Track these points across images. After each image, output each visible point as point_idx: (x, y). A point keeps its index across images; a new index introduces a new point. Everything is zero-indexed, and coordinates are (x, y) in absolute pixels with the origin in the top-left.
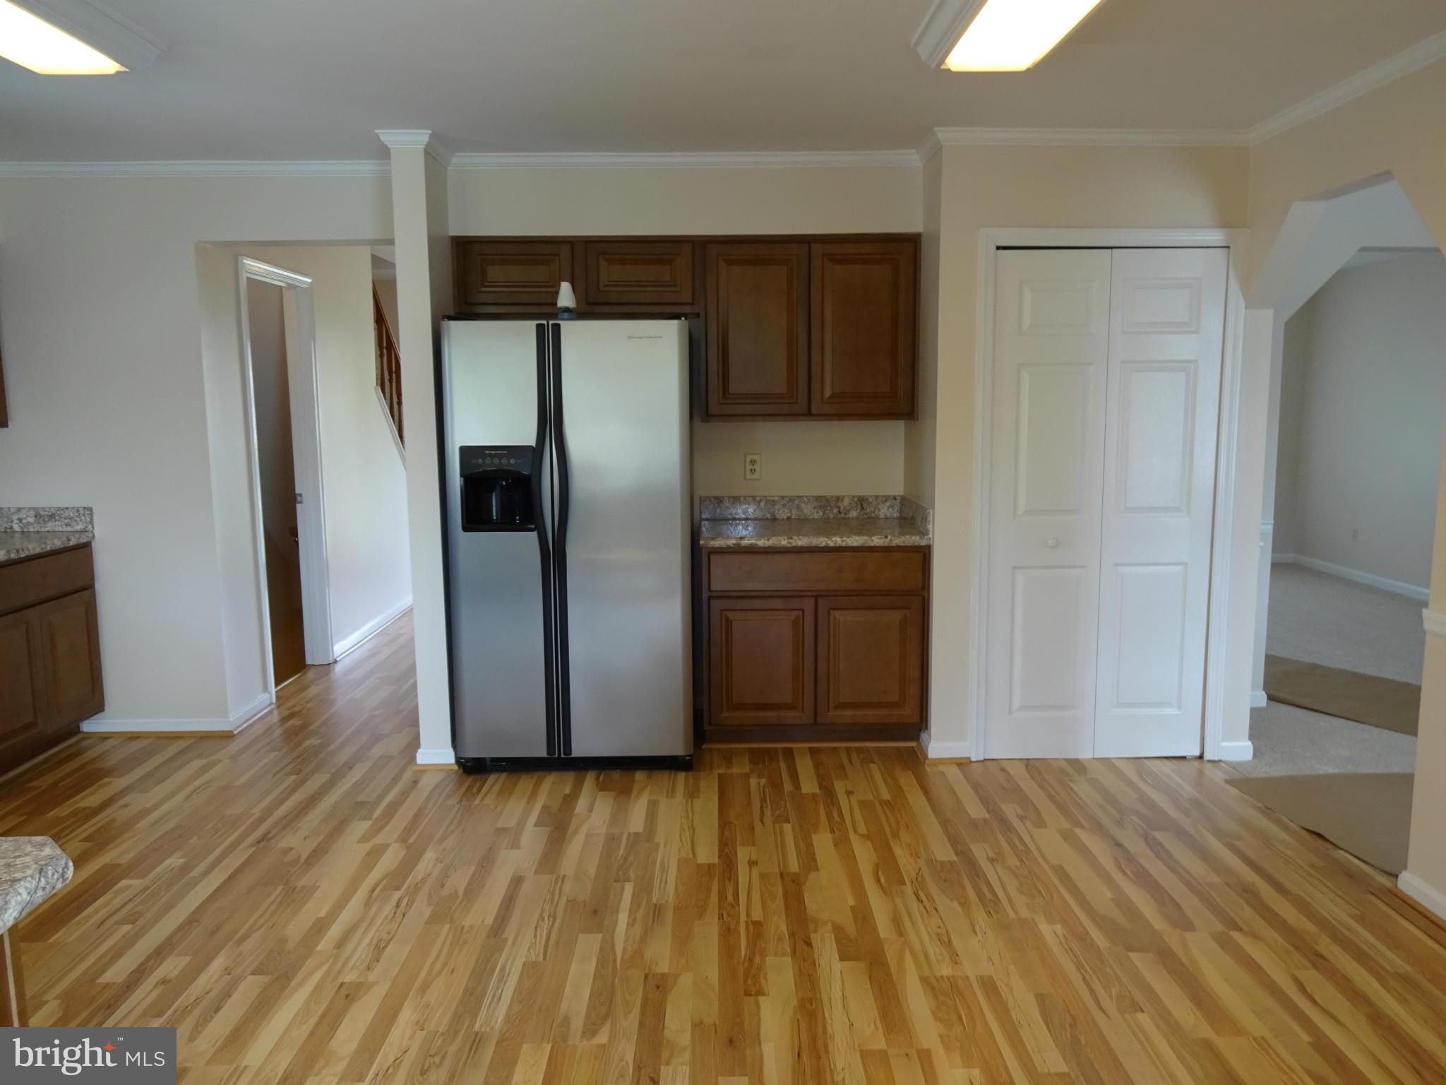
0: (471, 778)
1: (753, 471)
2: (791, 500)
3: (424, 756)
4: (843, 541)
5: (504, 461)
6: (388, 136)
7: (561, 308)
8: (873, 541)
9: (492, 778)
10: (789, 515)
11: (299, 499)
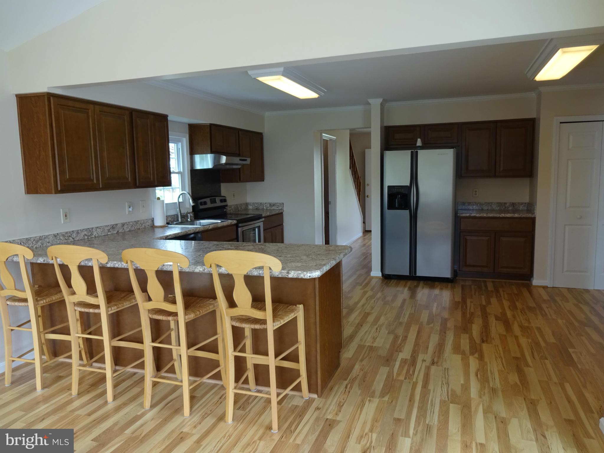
0: (386, 281)
1: (476, 194)
2: (489, 203)
3: (373, 274)
4: (505, 215)
5: (400, 190)
6: (371, 101)
7: (417, 146)
8: (515, 215)
9: (392, 281)
10: (488, 208)
11: (330, 203)
